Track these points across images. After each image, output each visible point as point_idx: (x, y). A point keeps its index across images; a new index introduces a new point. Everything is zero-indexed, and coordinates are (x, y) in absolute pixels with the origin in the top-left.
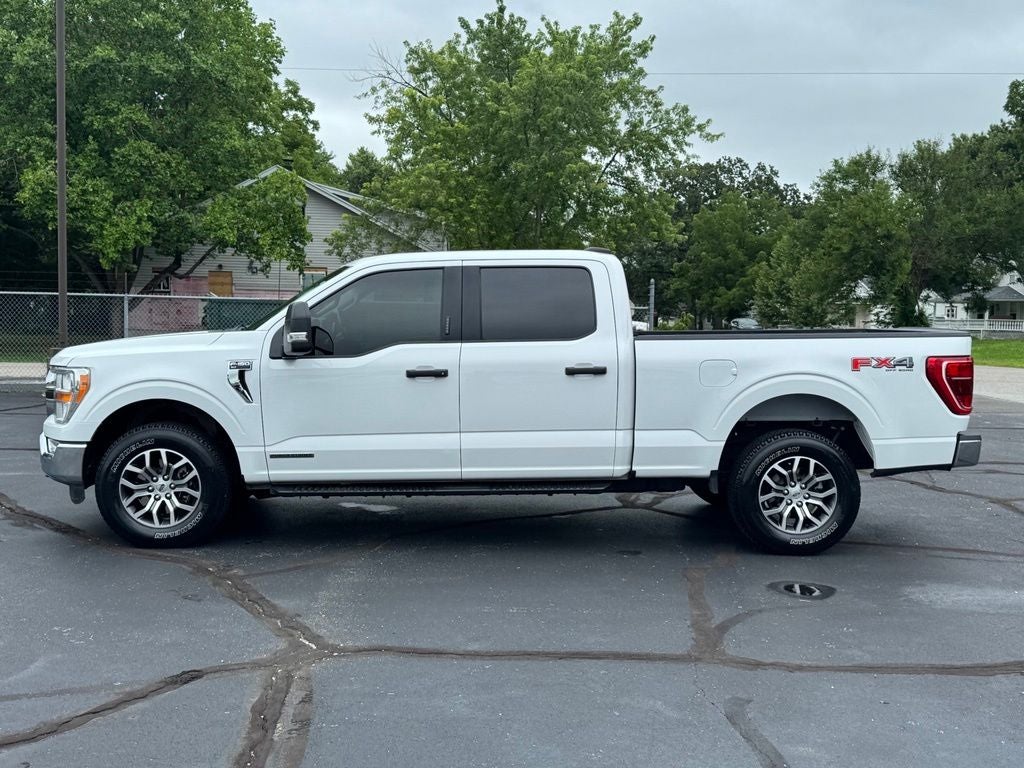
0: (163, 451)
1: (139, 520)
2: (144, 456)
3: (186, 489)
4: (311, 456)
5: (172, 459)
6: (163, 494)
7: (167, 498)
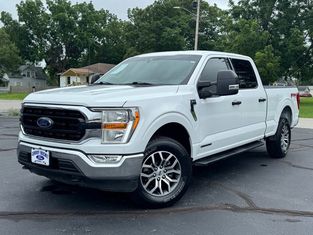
0: (160, 153)
1: (153, 194)
2: (151, 157)
3: (174, 171)
4: (211, 144)
5: (165, 156)
6: (161, 177)
7: (163, 178)
